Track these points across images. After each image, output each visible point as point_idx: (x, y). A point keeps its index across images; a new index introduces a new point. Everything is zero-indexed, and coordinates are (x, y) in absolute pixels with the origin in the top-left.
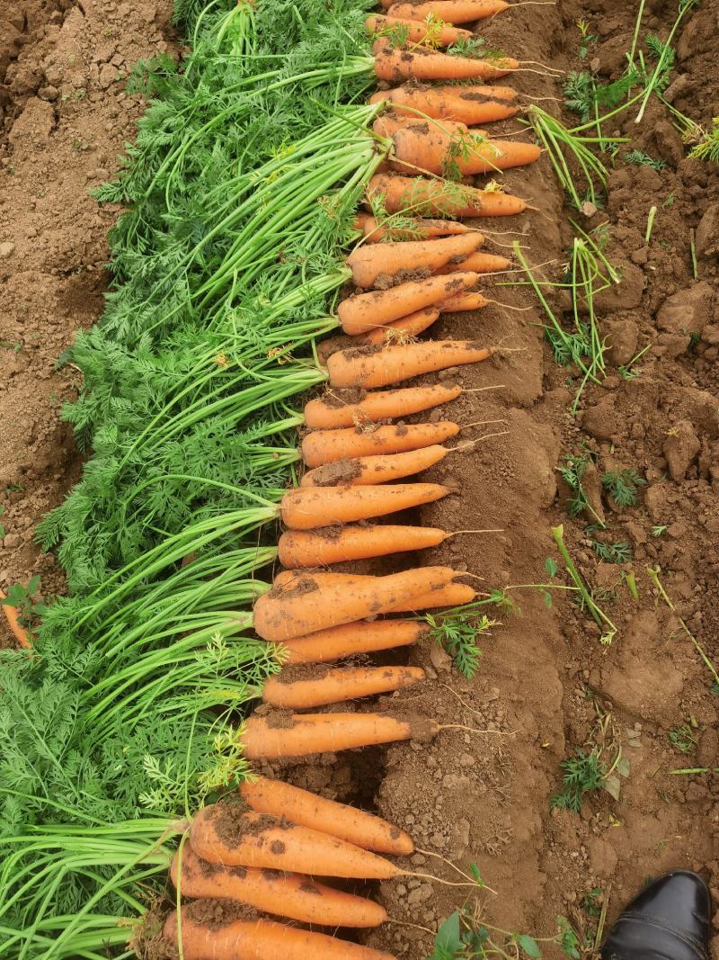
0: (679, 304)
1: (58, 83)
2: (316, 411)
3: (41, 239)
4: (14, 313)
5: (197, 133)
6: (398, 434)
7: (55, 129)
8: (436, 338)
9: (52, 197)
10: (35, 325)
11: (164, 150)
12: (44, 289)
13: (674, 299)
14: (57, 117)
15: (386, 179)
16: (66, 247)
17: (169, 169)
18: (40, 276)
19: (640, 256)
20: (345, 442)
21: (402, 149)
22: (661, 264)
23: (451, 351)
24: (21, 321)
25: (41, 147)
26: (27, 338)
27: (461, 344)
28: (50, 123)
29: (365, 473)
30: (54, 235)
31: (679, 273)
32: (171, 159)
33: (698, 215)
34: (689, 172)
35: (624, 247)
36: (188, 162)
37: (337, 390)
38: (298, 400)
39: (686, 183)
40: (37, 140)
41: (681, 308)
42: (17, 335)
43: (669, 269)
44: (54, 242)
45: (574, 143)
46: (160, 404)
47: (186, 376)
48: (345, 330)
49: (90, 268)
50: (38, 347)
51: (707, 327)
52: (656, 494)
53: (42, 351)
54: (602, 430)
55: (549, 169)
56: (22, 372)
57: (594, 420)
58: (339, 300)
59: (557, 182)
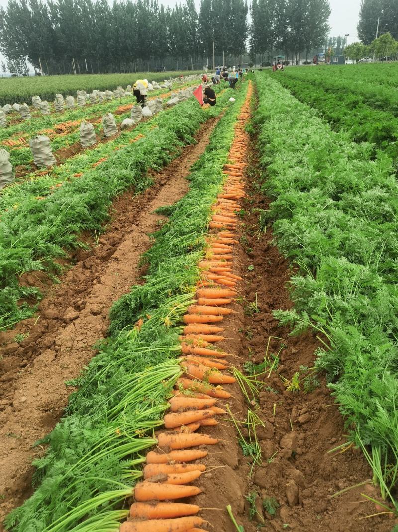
0: (286, 438)
1: (60, 345)
2: (151, 455)
3: (39, 398)
4: (20, 424)
5: (115, 363)
6: (183, 466)
7: (54, 360)
8: (199, 433)
9: (47, 383)
10: (28, 429)
11: (100, 368)
12: (36, 416)
13: (285, 437)
14: (56, 356)
15: (183, 379)
16: (49, 400)
17: (101, 374)
18: (35, 411)
19: (272, 420)
20: (163, 468)
21: (190, 371)
22: (279, 424)
23: (205, 438)
24: (23, 427)
25: (47, 366)
26: (23, 434)
27: (208, 436)
28: (53, 358)
29: (169, 479)
30: (45, 396)
31: (286, 428)
32: (103, 371)
33: (291, 410)
34: (286, 395)
35: (266, 416)
36: (109, 372)
37: (161, 447)
38: (143, 452)
39: (286, 398)
40: (46, 363)
41: (288, 440)
42: (20, 432)
43: (282, 426)
44: (45, 398)
45: (247, 381)
46: (88, 450)
47: (102, 439)
48: (166, 426)
49: (57, 409)
50: (26, 438)
51: (298, 448)
52: (284, 511)
53: (28, 440)
54: (261, 483)
55: (239, 387)
56: (16, 448)
57: (258, 478)
58: (165, 415)
59: (242, 392)
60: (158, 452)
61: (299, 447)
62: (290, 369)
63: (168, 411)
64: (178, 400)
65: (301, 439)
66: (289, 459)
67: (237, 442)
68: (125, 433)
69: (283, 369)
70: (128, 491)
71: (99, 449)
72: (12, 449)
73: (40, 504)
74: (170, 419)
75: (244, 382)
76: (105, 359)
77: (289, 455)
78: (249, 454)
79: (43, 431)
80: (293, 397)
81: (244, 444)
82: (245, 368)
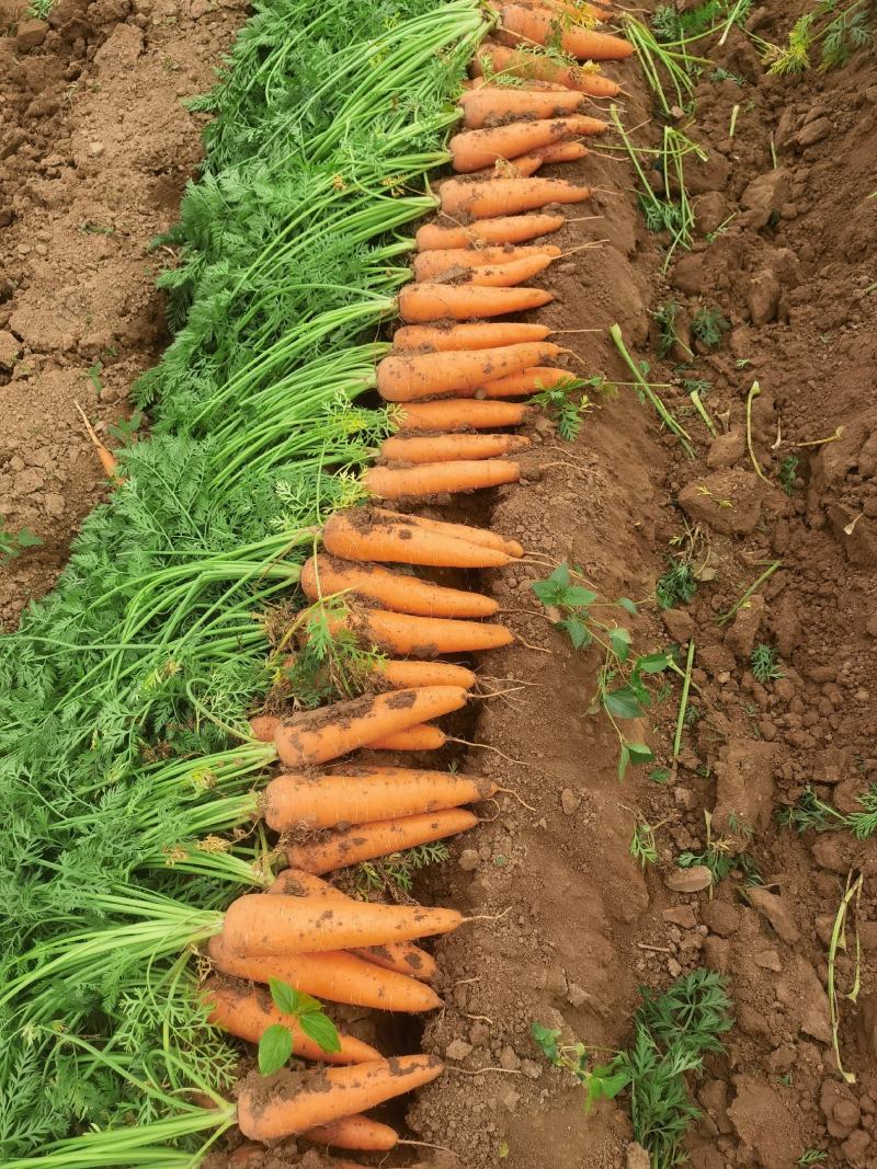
0: (759, 185)
1: (147, 12)
2: (428, 232)
3: (132, 144)
4: (105, 202)
5: (298, 35)
6: (505, 251)
7: (143, 53)
8: (540, 176)
9: (141, 110)
10: (126, 213)
11: (264, 52)
12: (136, 184)
13: (757, 181)
14: (145, 43)
15: (493, 46)
16: (158, 147)
17: (270, 68)
18: (131, 173)
19: (725, 146)
21: (508, 22)
22: (744, 155)
23: (559, 188)
24: (113, 209)
25: (128, 68)
26: (118, 224)
27: (564, 182)
28: (139, 47)
29: (475, 277)
30: (144, 139)
31: (760, 162)
32: (273, 59)
33: (775, 122)
34: (768, 84)
35: (710, 139)
36: (288, 62)
38: (407, 229)
39: (766, 93)
40: (125, 61)
41: (762, 188)
42: (109, 220)
43: (751, 158)
44: (147, 144)
45: (664, 55)
46: (276, 232)
47: (302, 203)
48: (455, 165)
49: (181, 167)
50: (128, 235)
51: (786, 205)
52: (740, 337)
53: (133, 239)
54: (691, 284)
55: (640, 72)
56: (111, 256)
57: (683, 274)
58: (450, 139)
59: (648, 86)
60: (443, 224)
61: (791, 202)
62: (783, 17)
63: (460, 126)
64: (480, 98)
65: (799, 182)
66: (760, 231)
67: (635, 201)
68: (358, 185)
69: (766, 17)
70: (384, 303)
71: (300, 228)
72: (103, 258)
73: (195, 353)
74: (466, 146)
75: (656, 56)
76: (273, 26)
77: (763, 221)
78: (663, 228)
79: (162, 216)
80: (786, 87)
81: (651, 204)
82: (656, 27)
